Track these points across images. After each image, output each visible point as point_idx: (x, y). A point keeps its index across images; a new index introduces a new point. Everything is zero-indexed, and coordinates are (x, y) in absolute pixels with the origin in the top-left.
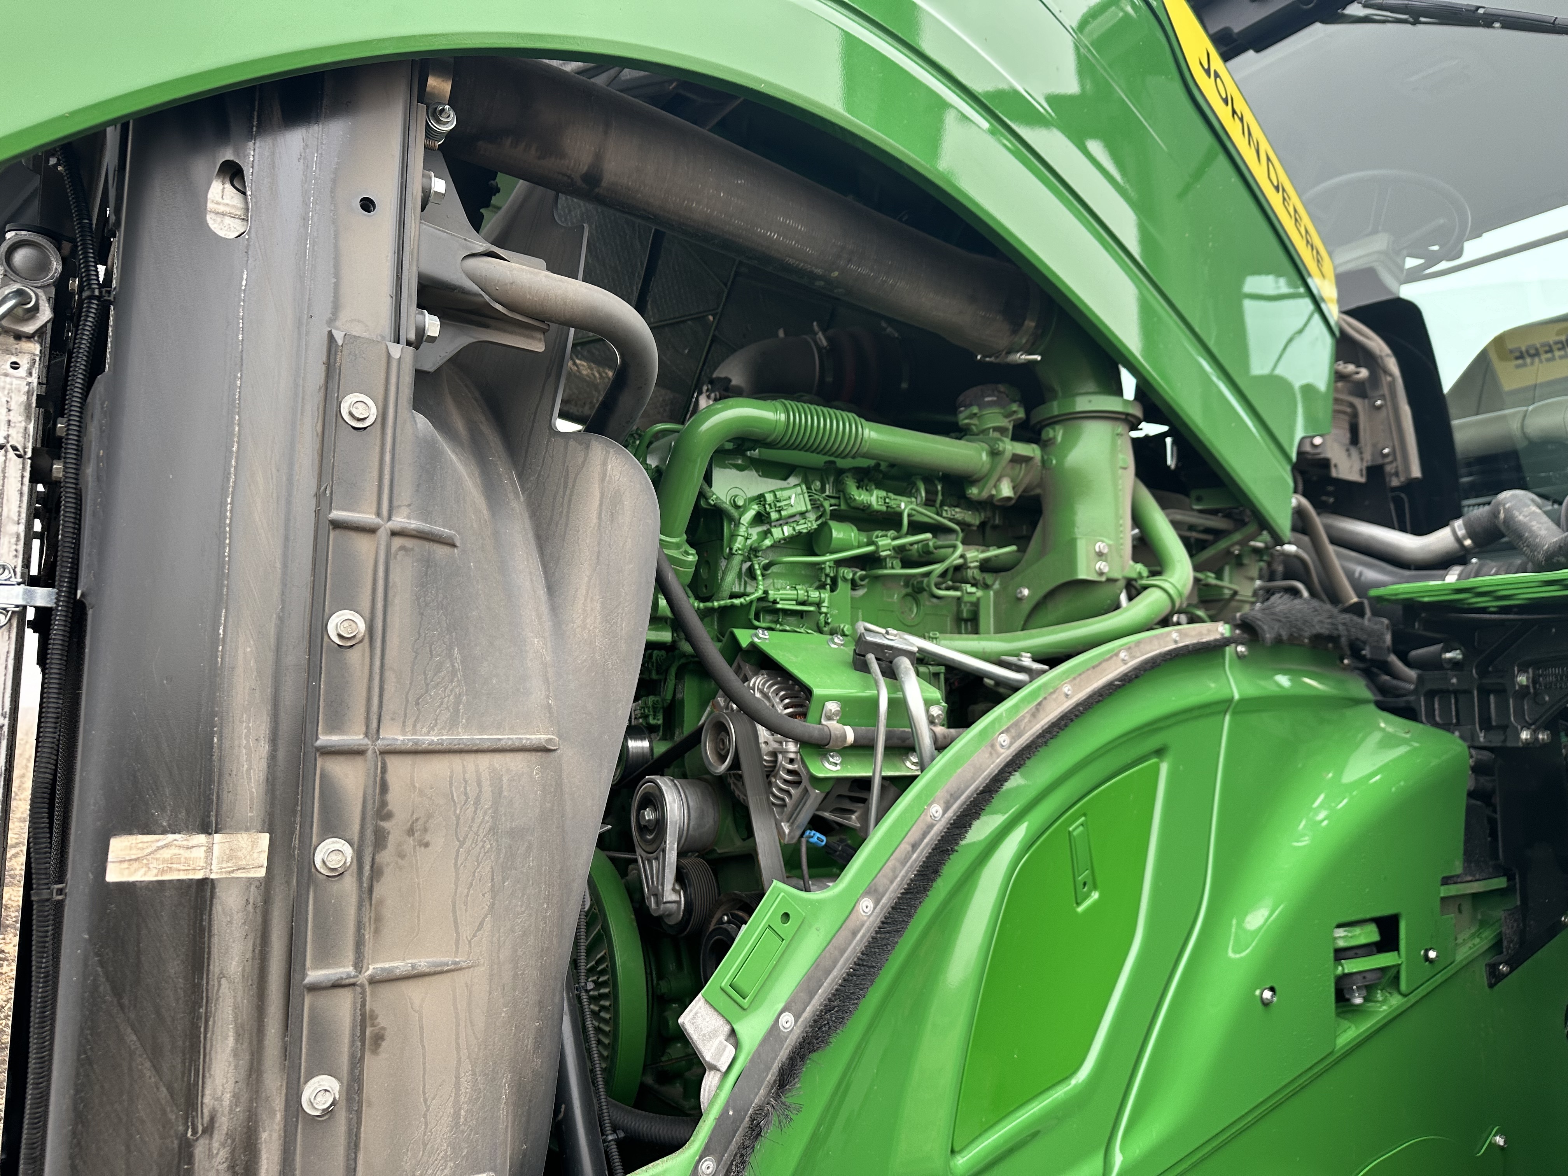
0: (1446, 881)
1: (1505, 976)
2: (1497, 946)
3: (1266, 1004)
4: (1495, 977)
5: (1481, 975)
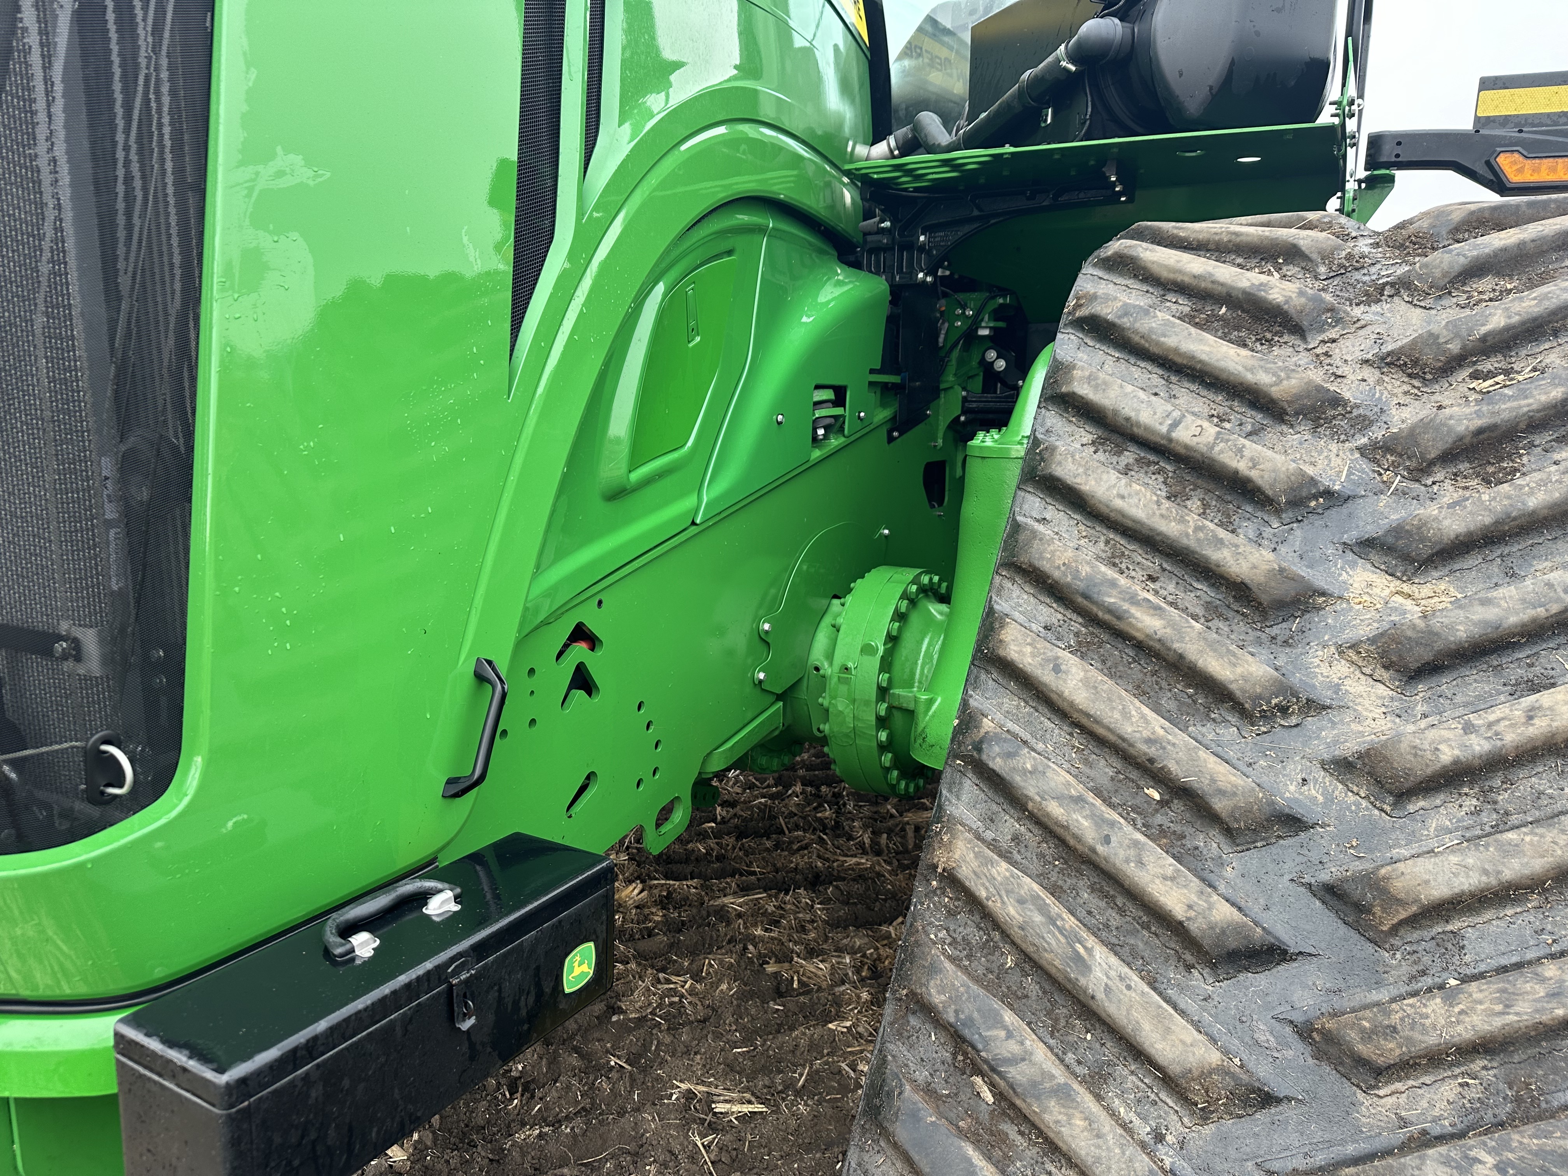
0: (872, 371)
1: (896, 438)
2: (893, 419)
3: (779, 423)
4: (891, 439)
5: (883, 433)
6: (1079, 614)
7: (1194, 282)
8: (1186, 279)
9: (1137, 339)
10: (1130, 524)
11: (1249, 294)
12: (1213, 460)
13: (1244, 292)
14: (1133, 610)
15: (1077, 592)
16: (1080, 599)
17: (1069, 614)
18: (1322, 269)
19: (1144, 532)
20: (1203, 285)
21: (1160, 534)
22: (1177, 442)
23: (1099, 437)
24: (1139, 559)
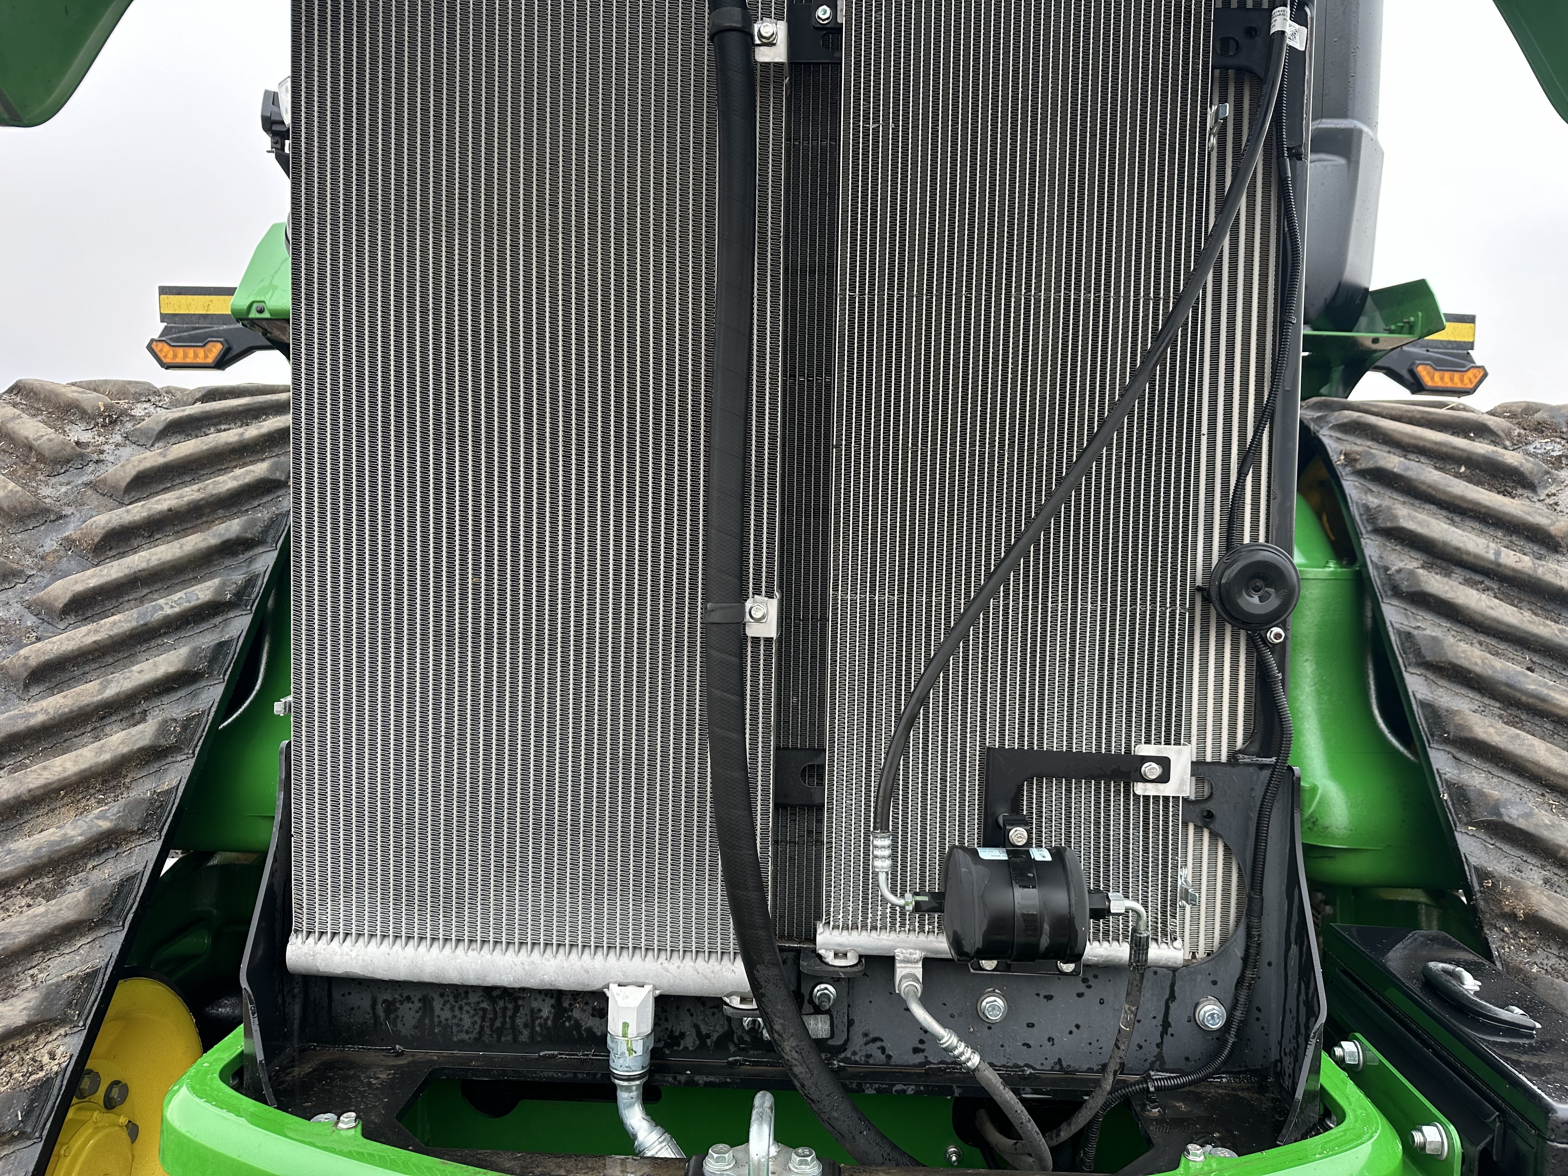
6: (1497, 700)
7: (1436, 447)
8: (1428, 445)
9: (1424, 488)
10: (1504, 628)
11: (1489, 458)
12: (1540, 580)
13: (1484, 456)
14: (1552, 694)
15: (1501, 683)
16: (1503, 688)
17: (1487, 701)
18: (1508, 443)
19: (1518, 634)
20: (1444, 449)
21: (1535, 635)
22: (1505, 566)
23: (1425, 562)
24: (1511, 655)
